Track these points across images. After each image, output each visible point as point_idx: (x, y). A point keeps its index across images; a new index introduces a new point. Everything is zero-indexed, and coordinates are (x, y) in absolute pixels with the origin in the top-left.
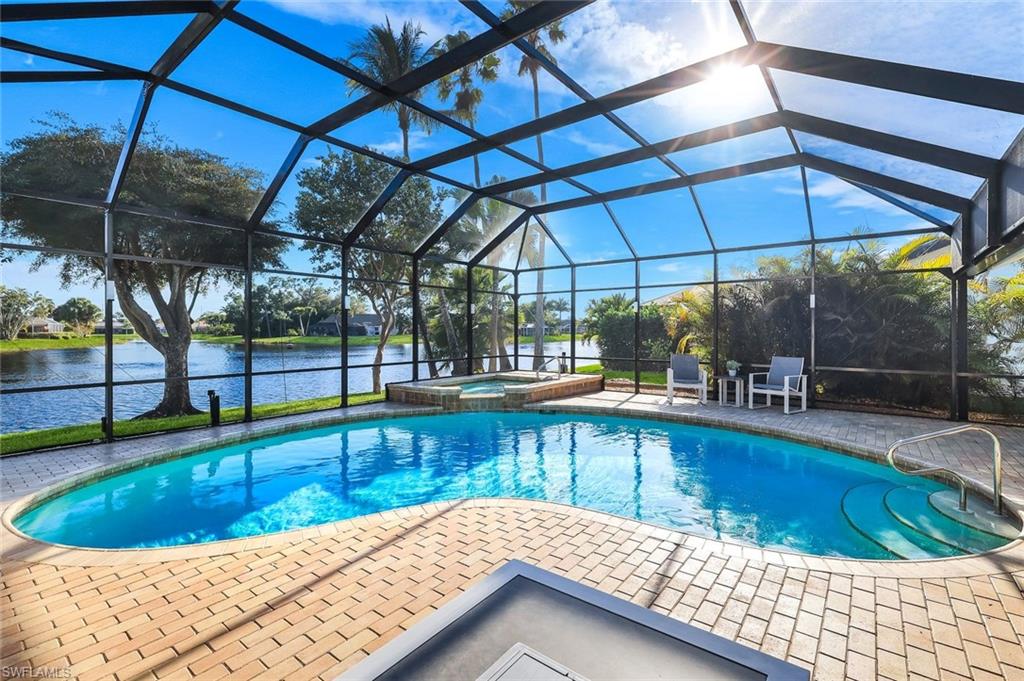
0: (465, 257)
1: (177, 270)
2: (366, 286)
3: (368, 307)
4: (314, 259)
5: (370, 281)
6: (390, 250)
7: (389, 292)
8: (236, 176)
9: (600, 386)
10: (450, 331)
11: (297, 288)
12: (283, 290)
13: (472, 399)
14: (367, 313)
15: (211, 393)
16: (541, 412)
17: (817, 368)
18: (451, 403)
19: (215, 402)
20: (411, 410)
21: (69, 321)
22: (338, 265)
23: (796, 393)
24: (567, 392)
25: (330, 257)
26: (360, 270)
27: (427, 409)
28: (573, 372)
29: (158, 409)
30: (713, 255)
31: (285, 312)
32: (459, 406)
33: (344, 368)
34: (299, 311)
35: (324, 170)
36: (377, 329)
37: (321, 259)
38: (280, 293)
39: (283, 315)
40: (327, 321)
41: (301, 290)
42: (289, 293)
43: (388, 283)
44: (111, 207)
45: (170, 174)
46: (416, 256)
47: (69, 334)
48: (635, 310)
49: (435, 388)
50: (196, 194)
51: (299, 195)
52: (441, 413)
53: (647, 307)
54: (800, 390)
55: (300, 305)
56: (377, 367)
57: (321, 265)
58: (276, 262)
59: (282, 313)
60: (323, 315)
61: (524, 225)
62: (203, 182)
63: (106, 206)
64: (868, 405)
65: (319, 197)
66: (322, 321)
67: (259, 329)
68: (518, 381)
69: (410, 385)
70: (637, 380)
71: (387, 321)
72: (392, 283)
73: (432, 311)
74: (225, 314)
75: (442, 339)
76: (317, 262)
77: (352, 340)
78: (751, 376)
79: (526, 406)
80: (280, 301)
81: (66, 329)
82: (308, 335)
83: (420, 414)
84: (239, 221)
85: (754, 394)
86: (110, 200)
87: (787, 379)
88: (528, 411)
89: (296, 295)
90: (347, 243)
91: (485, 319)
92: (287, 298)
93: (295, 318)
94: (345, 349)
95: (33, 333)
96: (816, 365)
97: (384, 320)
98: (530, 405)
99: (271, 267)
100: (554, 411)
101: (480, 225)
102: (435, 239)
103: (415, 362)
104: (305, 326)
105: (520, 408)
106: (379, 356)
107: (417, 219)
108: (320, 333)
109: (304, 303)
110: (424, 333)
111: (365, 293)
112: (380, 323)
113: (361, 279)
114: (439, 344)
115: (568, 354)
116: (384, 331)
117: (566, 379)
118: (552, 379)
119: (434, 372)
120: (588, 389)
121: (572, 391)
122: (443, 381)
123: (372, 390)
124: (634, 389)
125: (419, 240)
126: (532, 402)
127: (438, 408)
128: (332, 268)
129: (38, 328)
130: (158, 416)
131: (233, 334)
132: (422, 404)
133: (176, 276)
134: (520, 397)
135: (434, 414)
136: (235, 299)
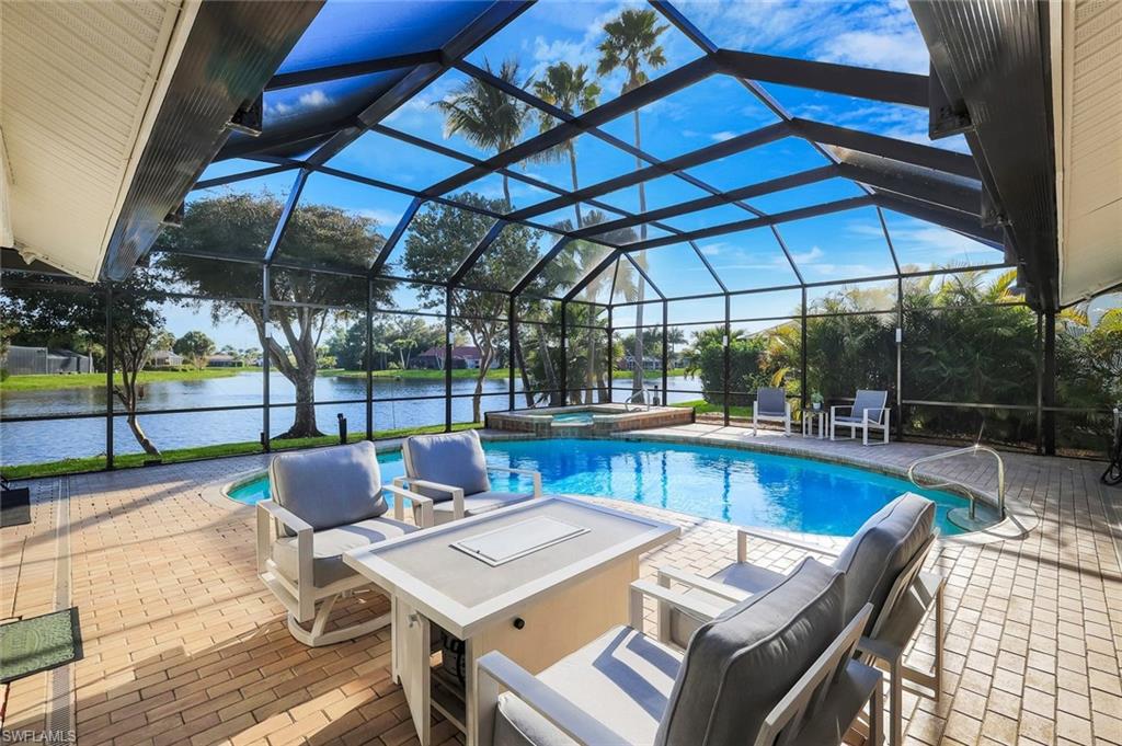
0: (561, 293)
1: (306, 310)
2: (467, 321)
3: (469, 340)
4: (421, 296)
5: (472, 317)
6: (490, 290)
7: (488, 326)
8: (355, 225)
9: (691, 418)
10: (548, 364)
11: (398, 320)
12: (384, 322)
13: (563, 427)
14: (467, 345)
15: (340, 416)
16: (627, 440)
17: (904, 402)
18: (544, 431)
19: (343, 424)
20: (507, 435)
21: (186, 354)
22: (442, 302)
23: (878, 425)
24: (655, 423)
25: (434, 295)
26: (461, 307)
27: (522, 435)
28: (665, 404)
29: (290, 432)
30: (801, 290)
31: (387, 345)
32: (551, 433)
33: (449, 397)
34: (400, 344)
35: (430, 216)
36: (477, 362)
37: (426, 296)
38: (381, 326)
39: (384, 348)
40: (427, 354)
41: (401, 322)
42: (390, 325)
43: (488, 318)
44: (269, 263)
45: (303, 228)
46: (513, 294)
47: (187, 366)
48: (725, 343)
49: (530, 416)
50: (323, 244)
51: (408, 238)
52: (534, 439)
53: (751, 340)
54: (883, 423)
55: (401, 338)
56: (477, 396)
57: (427, 302)
58: (388, 301)
59: (383, 346)
60: (424, 348)
61: (615, 262)
62: (330, 233)
63: (265, 262)
64: (963, 440)
65: (425, 240)
66: (422, 354)
67: (360, 363)
68: (609, 412)
69: (508, 414)
70: (727, 414)
71: (487, 355)
72: (492, 319)
73: (531, 345)
74: (327, 346)
75: (539, 372)
76: (423, 299)
77: (455, 373)
78: (833, 408)
79: (612, 434)
80: (382, 334)
81: (184, 362)
82: (408, 368)
83: (515, 440)
84: (362, 269)
85: (836, 427)
86: (268, 256)
87: (866, 411)
88: (615, 439)
89: (396, 327)
90: (452, 284)
91: (584, 353)
92: (388, 330)
93: (396, 351)
94: (449, 381)
95: (157, 366)
96: (902, 398)
97: (483, 353)
98: (617, 434)
99: (384, 308)
100: (639, 440)
101: (577, 259)
102: (532, 276)
103: (512, 393)
104: (405, 359)
105: (607, 436)
106: (479, 388)
107: (515, 259)
108: (421, 366)
109: (405, 336)
110: (522, 366)
111: (467, 328)
112: (480, 356)
113: (462, 316)
114: (537, 378)
115: (660, 388)
116: (483, 364)
117: (655, 411)
118: (640, 411)
119: (530, 402)
120: (677, 421)
121: (660, 422)
122: (537, 411)
123: (472, 420)
124: (723, 422)
125: (517, 277)
126: (619, 431)
127: (531, 434)
128: (437, 305)
129: (161, 361)
130: (291, 438)
131: (336, 367)
132: (518, 431)
133: (306, 315)
134: (608, 426)
135: (528, 439)
136: (338, 332)
